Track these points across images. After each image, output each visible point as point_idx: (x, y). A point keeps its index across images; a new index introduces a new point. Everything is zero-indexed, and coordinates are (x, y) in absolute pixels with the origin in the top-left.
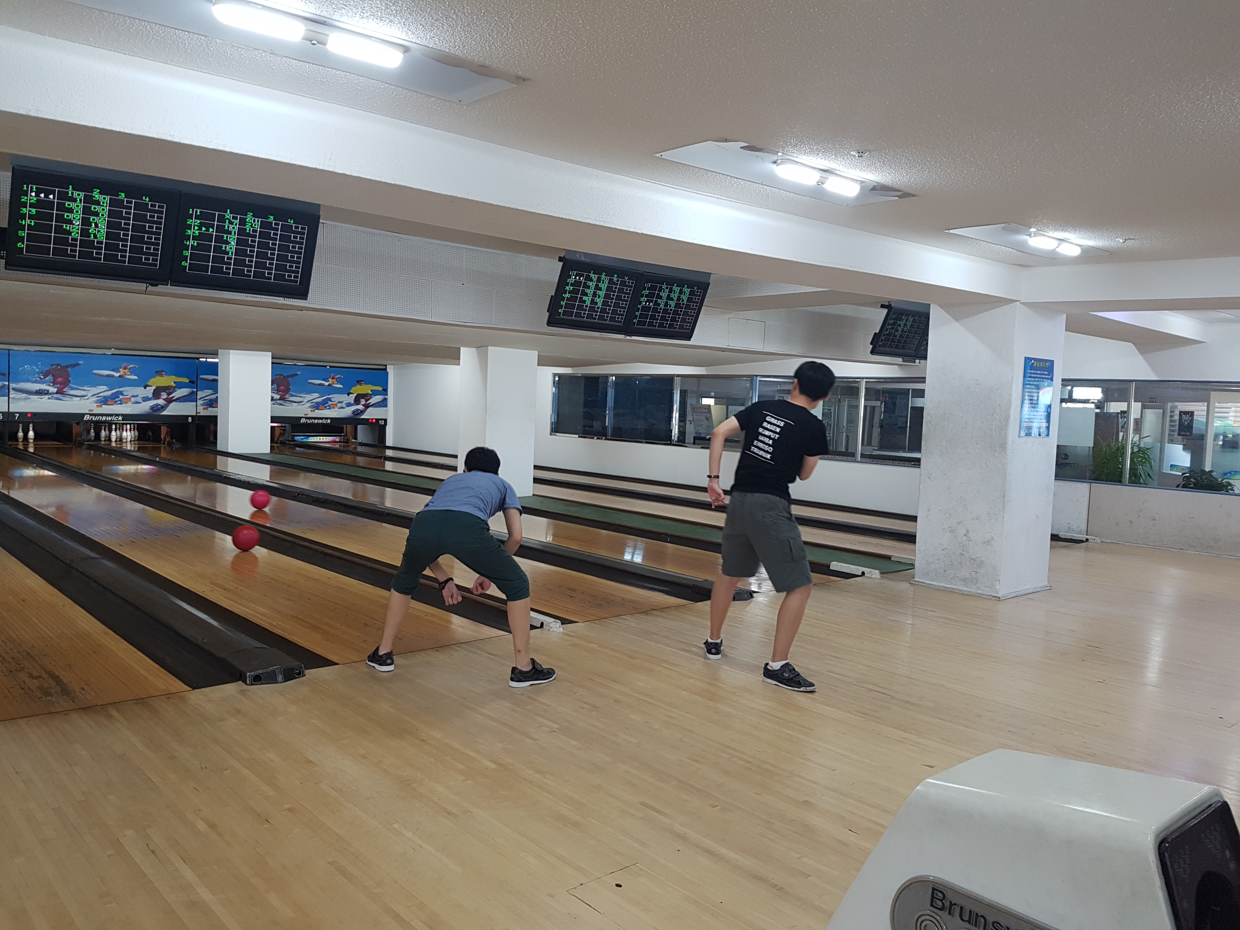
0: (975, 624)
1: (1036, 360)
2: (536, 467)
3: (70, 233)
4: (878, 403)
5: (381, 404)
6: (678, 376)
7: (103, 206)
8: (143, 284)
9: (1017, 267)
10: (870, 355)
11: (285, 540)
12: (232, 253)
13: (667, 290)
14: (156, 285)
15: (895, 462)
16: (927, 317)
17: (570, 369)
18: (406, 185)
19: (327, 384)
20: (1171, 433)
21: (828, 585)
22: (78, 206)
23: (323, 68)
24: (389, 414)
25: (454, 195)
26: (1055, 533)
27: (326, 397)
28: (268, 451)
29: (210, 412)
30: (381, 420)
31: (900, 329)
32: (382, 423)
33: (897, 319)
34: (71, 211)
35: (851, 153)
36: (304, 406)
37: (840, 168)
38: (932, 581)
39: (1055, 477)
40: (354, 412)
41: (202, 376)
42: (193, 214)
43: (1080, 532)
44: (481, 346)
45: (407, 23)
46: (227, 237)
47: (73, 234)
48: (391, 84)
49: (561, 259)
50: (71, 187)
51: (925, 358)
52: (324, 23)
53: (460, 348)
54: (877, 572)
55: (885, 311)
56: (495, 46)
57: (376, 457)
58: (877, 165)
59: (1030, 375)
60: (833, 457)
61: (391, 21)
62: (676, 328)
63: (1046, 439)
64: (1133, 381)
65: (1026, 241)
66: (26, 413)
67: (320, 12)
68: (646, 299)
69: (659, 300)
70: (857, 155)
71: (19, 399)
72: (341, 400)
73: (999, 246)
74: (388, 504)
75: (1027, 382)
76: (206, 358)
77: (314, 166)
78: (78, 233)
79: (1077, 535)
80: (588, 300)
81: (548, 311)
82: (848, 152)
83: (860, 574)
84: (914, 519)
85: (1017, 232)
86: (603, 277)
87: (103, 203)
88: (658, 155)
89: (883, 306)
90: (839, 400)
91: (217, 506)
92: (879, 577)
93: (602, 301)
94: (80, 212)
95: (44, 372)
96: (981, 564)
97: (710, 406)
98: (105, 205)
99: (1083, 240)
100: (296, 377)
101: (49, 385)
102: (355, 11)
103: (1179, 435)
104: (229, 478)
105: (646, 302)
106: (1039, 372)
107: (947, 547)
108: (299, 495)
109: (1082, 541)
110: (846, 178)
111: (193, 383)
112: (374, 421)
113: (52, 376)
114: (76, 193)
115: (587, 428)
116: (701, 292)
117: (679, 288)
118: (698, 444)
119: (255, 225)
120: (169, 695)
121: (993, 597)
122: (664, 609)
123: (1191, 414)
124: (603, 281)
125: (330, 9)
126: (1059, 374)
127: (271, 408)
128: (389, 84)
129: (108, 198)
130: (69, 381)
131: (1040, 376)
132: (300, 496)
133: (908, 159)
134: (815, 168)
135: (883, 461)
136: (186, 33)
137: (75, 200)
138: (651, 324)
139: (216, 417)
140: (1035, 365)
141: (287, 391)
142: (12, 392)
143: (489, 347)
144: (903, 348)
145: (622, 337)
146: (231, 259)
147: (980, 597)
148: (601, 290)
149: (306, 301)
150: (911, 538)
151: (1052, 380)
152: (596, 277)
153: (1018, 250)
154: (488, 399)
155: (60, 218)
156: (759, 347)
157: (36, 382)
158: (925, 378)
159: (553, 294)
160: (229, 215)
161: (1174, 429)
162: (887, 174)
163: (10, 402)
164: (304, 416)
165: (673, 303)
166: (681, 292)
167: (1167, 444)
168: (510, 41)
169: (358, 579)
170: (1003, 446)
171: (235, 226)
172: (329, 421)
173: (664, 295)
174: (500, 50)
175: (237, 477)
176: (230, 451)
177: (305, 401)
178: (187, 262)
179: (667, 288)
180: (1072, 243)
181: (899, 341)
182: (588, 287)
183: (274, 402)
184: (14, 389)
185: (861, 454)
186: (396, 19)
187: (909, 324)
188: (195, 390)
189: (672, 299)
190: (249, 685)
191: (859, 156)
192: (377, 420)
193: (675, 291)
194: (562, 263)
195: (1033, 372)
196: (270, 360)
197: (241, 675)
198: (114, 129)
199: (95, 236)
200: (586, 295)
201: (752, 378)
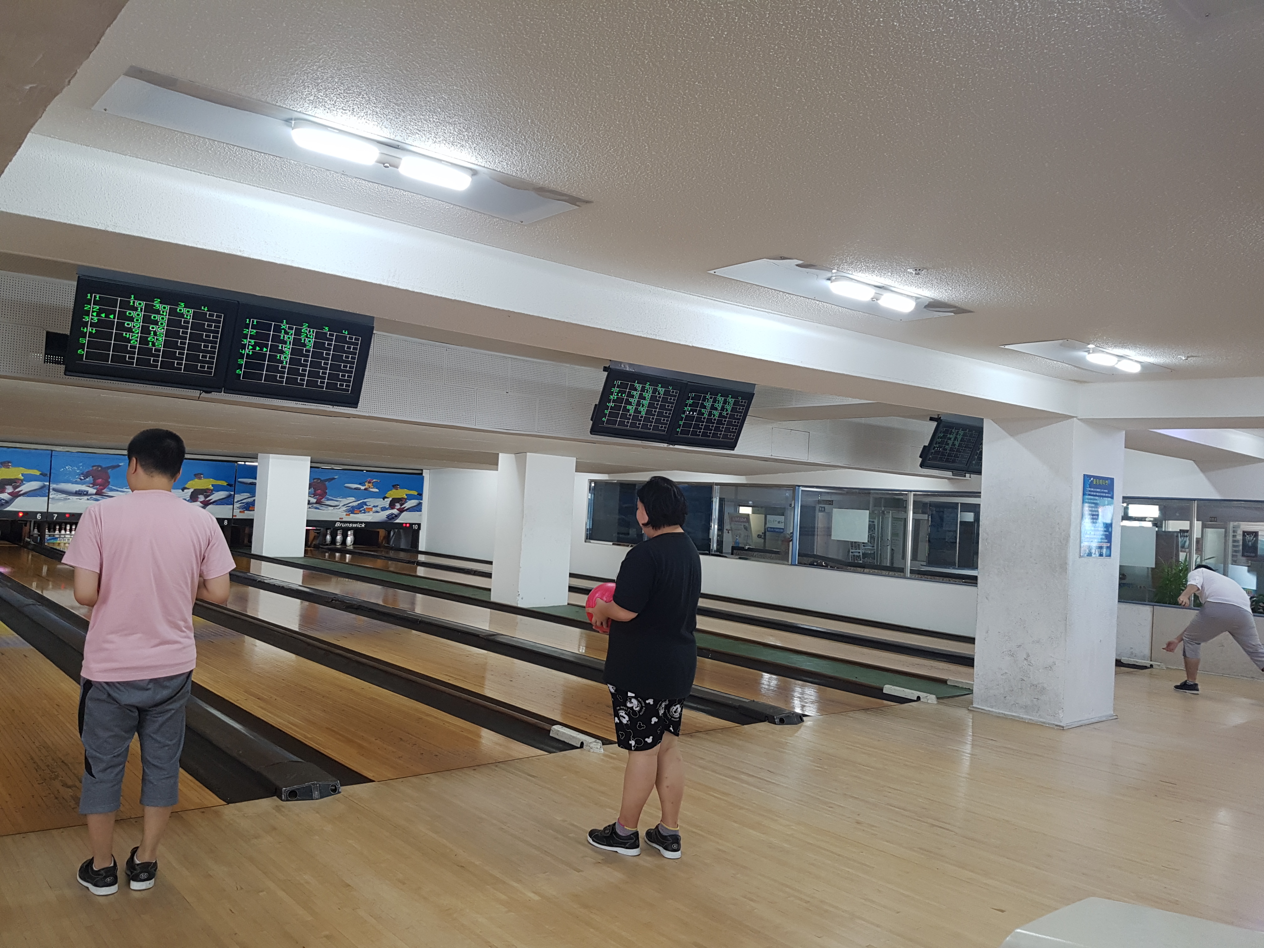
0: (1038, 755)
1: (1095, 477)
2: (572, 575)
3: (129, 341)
4: (925, 517)
5: (415, 508)
6: (717, 484)
7: (163, 315)
8: (197, 391)
9: (1073, 383)
10: (920, 468)
11: (319, 648)
12: (286, 362)
13: (711, 400)
14: (210, 392)
15: (945, 579)
16: (979, 432)
17: (607, 475)
18: (466, 300)
19: (363, 488)
20: (1234, 554)
21: (882, 710)
22: (138, 315)
23: (391, 189)
24: (423, 518)
25: (511, 310)
26: (1118, 658)
27: (361, 501)
28: (302, 555)
29: (246, 515)
30: (415, 524)
31: (950, 442)
32: (416, 527)
33: (946, 432)
34: (131, 319)
35: (908, 270)
36: (340, 510)
37: (896, 284)
38: (992, 708)
39: (1119, 599)
40: (388, 517)
41: (240, 480)
42: (249, 324)
43: (1144, 658)
44: (519, 453)
45: (477, 148)
46: (282, 347)
47: (132, 342)
48: (456, 205)
49: (605, 369)
50: (133, 296)
51: (980, 473)
52: (397, 147)
53: (498, 454)
54: (933, 697)
55: (935, 424)
56: (561, 170)
57: (409, 562)
58: (934, 282)
59: (1089, 493)
60: (879, 571)
61: (462, 146)
62: (719, 438)
63: (1108, 560)
64: (1195, 500)
65: (1084, 358)
66: (65, 514)
67: (394, 136)
68: (689, 408)
69: (702, 410)
70: (914, 273)
71: (59, 500)
72: (376, 505)
73: (1055, 362)
74: (419, 610)
75: (1087, 501)
76: (245, 462)
77: (378, 283)
78: (137, 341)
79: (1140, 661)
80: (631, 409)
81: (592, 420)
82: (905, 270)
83: (915, 699)
84: (972, 640)
85: (1075, 348)
86: (647, 386)
87: (163, 312)
88: (712, 272)
89: (932, 419)
90: (883, 512)
91: (248, 610)
92: (936, 702)
93: (645, 410)
94: (141, 321)
95: (85, 473)
96: (1043, 690)
97: (748, 515)
98: (165, 314)
99: (1143, 357)
100: (333, 481)
101: (89, 486)
102: (428, 135)
103: (1243, 555)
104: (264, 582)
105: (690, 412)
106: (1099, 490)
107: (1007, 671)
108: (332, 600)
109: (1145, 667)
110: (901, 294)
111: (231, 486)
112: (408, 525)
113: (93, 477)
114: (137, 303)
115: (621, 536)
116: (745, 402)
117: (723, 398)
118: (736, 555)
119: (310, 335)
120: (203, 809)
121: (1057, 725)
122: (709, 731)
123: (1256, 534)
124: (647, 390)
125: (404, 134)
126: (1119, 492)
127: (308, 511)
128: (454, 205)
129: (168, 307)
130: (109, 483)
131: (1100, 494)
132: (334, 601)
133: (966, 277)
134: (869, 285)
135: (932, 577)
136: (263, 154)
137: (136, 309)
138: (694, 433)
139: (252, 520)
140: (1095, 483)
141: (324, 494)
142: (52, 492)
143: (528, 454)
144: (954, 461)
145: (666, 445)
146: (285, 368)
147: (1042, 725)
148: (645, 400)
149: (356, 409)
150: (968, 661)
151: (1112, 497)
152: (640, 387)
153: (1075, 366)
154: (525, 505)
155: (121, 327)
156: (803, 458)
157: (76, 483)
158: (980, 493)
159: (597, 403)
160: (284, 326)
161: (1237, 549)
162: (944, 291)
163: (50, 502)
164: (339, 520)
165: (716, 413)
166: (725, 402)
167: (1230, 565)
168: (576, 165)
169: (392, 690)
170: (1063, 567)
171: (290, 336)
172: (363, 525)
173: (708, 404)
174: (566, 174)
175: (272, 582)
176: (264, 554)
177: (341, 505)
178: (241, 371)
179: (711, 398)
180: (1132, 360)
181: (949, 455)
182: (633, 396)
183: (311, 506)
184: (54, 490)
185: (911, 570)
186: (467, 144)
187: (959, 438)
188: (233, 493)
189: (716, 409)
190: (284, 801)
191: (916, 274)
192: (411, 524)
193: (719, 401)
194: (606, 373)
195: (1093, 489)
196: (308, 464)
197: (276, 789)
198: (187, 244)
199: (154, 344)
200: (630, 404)
201: (794, 488)
